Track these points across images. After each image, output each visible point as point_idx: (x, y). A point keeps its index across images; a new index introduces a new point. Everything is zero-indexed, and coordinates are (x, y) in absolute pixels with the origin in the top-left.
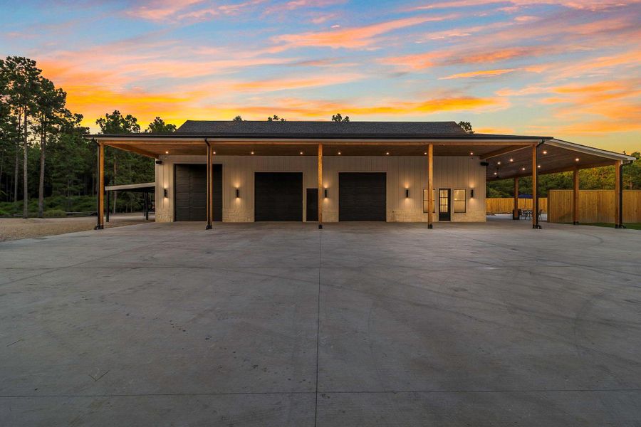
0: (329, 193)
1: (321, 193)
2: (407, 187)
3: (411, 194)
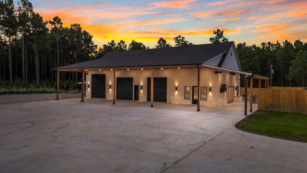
0: (143, 88)
1: (140, 88)
2: (177, 85)
3: (178, 89)
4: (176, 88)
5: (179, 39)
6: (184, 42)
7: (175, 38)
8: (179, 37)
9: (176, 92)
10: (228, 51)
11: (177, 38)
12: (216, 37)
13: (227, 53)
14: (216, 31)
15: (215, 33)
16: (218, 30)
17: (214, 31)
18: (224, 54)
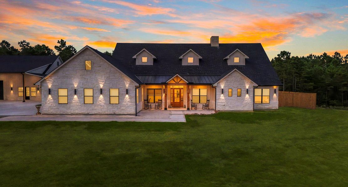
2: (12, 86)
3: (13, 89)
4: (12, 89)
5: (24, 43)
6: (29, 47)
7: (19, 43)
8: (24, 42)
9: (12, 91)
10: (53, 63)
11: (22, 43)
12: (60, 46)
13: (52, 64)
14: (60, 41)
15: (59, 42)
16: (62, 40)
17: (58, 41)
18: (50, 65)
